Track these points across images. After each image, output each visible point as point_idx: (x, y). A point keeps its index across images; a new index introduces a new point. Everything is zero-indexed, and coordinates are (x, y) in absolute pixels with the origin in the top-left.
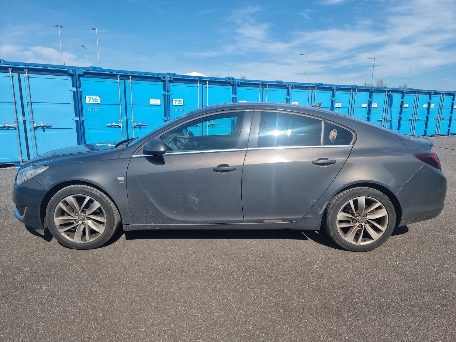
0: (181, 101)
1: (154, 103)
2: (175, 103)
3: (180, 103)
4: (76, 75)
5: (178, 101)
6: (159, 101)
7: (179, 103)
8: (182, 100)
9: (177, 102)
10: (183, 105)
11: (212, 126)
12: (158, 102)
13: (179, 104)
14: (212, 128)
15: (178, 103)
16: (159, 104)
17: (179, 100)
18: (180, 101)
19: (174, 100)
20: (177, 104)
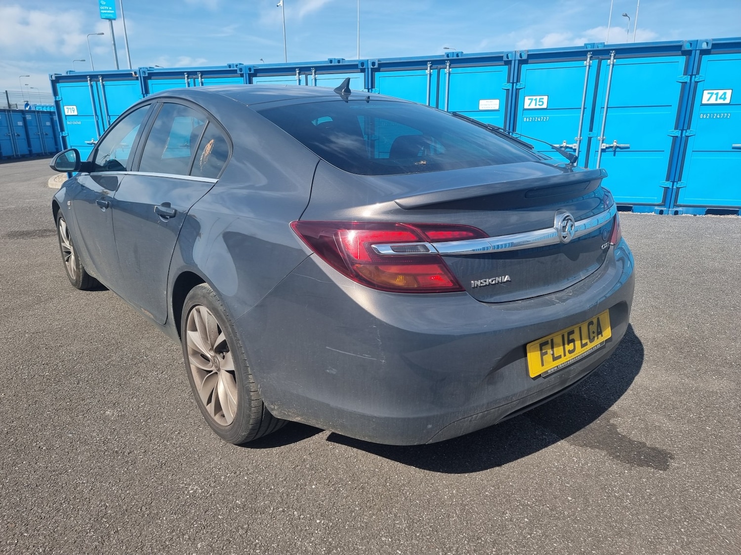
0: (543, 99)
1: (486, 106)
2: (529, 105)
3: (541, 103)
4: (368, 69)
5: (536, 100)
6: (497, 102)
7: (538, 103)
8: (546, 98)
9: (534, 102)
10: (546, 107)
11: (615, 151)
12: (494, 104)
13: (538, 107)
14: (614, 155)
15: (536, 105)
16: (497, 108)
17: (538, 98)
18: (540, 99)
19: (527, 98)
20: (533, 106)
